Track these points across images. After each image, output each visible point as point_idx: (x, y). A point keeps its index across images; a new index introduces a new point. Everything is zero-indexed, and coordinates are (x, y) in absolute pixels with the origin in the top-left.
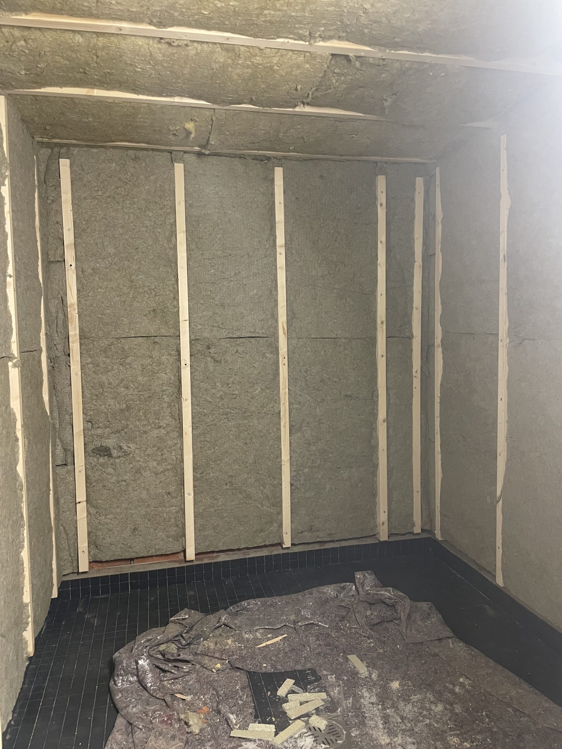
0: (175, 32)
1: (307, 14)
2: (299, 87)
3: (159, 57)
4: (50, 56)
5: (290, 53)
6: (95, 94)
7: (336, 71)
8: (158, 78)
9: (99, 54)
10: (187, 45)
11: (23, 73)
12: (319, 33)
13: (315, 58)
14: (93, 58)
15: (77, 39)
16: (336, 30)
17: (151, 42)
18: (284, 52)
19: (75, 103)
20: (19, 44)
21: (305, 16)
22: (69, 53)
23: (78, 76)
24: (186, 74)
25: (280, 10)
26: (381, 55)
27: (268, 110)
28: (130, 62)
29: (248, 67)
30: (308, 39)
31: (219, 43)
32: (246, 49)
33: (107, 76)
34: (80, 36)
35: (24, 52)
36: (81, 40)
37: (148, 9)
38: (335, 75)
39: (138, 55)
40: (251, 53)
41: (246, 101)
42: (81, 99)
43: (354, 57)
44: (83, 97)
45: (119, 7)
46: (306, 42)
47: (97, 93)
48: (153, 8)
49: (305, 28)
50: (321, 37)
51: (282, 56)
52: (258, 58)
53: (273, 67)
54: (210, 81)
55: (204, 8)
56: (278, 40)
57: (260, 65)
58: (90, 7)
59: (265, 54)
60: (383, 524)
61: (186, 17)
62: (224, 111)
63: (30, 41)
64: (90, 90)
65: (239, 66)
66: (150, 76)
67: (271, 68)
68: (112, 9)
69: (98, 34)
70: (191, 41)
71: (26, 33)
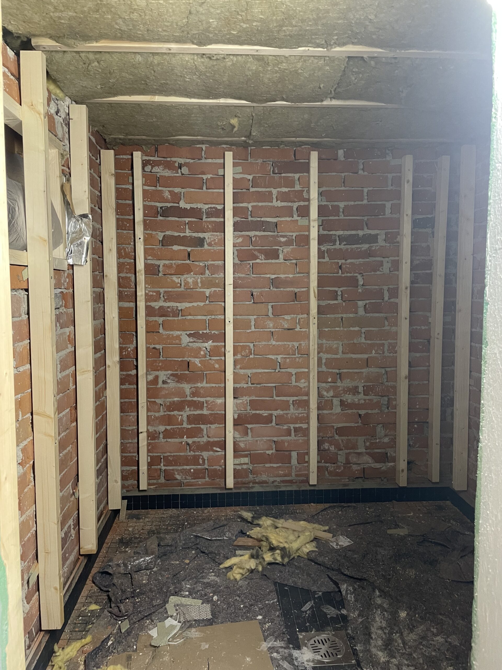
0: (214, 49)
1: (319, 27)
2: (322, 86)
3: (202, 68)
4: (118, 73)
5: (312, 58)
6: (156, 100)
7: (354, 70)
8: (204, 85)
9: (156, 69)
10: (224, 58)
11: (99, 87)
12: (334, 41)
13: (333, 61)
14: (151, 73)
15: (137, 59)
16: (348, 37)
17: (196, 57)
18: (307, 58)
19: (141, 107)
20: (93, 65)
21: (319, 29)
22: (132, 70)
23: (142, 87)
24: (225, 81)
25: (296, 26)
26: (392, 54)
27: (299, 105)
28: (180, 74)
29: (276, 72)
30: (326, 46)
31: (251, 55)
32: (274, 58)
33: (164, 86)
34: (140, 56)
35: (98, 71)
36: (140, 59)
37: (188, 33)
38: (354, 73)
39: (186, 68)
40: (278, 61)
41: (278, 99)
42: (145, 104)
43: (368, 58)
44: (147, 103)
45: (165, 33)
46: (324, 48)
47: (158, 99)
48: (192, 32)
49: (321, 38)
50: (336, 44)
51: (305, 61)
52: (284, 64)
53: (297, 70)
54: (246, 86)
55: (233, 29)
56: (300, 49)
57: (286, 69)
58: (142, 35)
59: (290, 61)
60: (403, 471)
61: (219, 37)
62: (262, 108)
63: (102, 62)
64: (152, 97)
65: (269, 72)
66: (197, 84)
67: (296, 72)
68: (160, 35)
69: (154, 54)
70: (227, 55)
71: (98, 56)
